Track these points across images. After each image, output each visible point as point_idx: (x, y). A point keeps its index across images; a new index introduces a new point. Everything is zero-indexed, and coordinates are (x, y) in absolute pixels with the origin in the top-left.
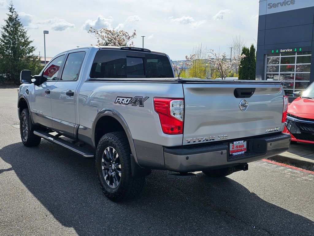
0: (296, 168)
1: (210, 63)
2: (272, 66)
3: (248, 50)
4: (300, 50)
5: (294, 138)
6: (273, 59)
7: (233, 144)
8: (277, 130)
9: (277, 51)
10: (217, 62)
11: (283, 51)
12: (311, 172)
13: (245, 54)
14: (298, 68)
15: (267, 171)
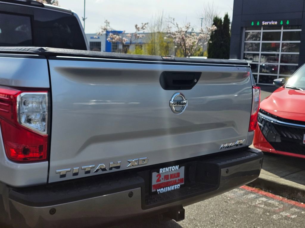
0: (274, 195)
1: (169, 37)
2: (251, 43)
3: (221, 21)
4: (288, 23)
5: (271, 148)
6: (253, 34)
7: (159, 172)
8: (241, 144)
9: (258, 24)
10: (178, 35)
11: (266, 23)
12: (294, 203)
13: (215, 26)
14: (285, 47)
15: (229, 202)
